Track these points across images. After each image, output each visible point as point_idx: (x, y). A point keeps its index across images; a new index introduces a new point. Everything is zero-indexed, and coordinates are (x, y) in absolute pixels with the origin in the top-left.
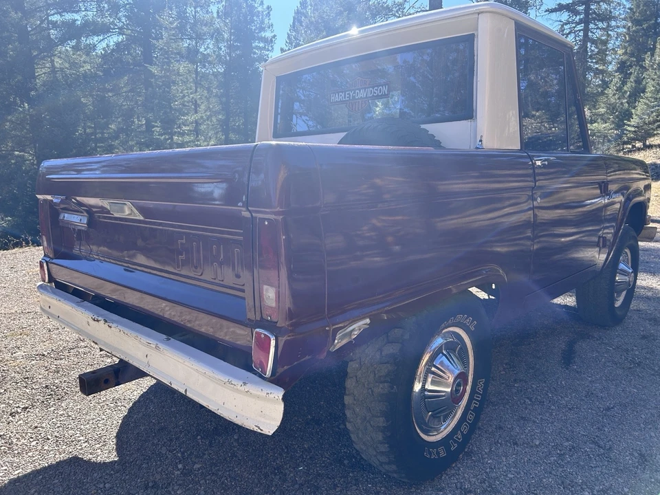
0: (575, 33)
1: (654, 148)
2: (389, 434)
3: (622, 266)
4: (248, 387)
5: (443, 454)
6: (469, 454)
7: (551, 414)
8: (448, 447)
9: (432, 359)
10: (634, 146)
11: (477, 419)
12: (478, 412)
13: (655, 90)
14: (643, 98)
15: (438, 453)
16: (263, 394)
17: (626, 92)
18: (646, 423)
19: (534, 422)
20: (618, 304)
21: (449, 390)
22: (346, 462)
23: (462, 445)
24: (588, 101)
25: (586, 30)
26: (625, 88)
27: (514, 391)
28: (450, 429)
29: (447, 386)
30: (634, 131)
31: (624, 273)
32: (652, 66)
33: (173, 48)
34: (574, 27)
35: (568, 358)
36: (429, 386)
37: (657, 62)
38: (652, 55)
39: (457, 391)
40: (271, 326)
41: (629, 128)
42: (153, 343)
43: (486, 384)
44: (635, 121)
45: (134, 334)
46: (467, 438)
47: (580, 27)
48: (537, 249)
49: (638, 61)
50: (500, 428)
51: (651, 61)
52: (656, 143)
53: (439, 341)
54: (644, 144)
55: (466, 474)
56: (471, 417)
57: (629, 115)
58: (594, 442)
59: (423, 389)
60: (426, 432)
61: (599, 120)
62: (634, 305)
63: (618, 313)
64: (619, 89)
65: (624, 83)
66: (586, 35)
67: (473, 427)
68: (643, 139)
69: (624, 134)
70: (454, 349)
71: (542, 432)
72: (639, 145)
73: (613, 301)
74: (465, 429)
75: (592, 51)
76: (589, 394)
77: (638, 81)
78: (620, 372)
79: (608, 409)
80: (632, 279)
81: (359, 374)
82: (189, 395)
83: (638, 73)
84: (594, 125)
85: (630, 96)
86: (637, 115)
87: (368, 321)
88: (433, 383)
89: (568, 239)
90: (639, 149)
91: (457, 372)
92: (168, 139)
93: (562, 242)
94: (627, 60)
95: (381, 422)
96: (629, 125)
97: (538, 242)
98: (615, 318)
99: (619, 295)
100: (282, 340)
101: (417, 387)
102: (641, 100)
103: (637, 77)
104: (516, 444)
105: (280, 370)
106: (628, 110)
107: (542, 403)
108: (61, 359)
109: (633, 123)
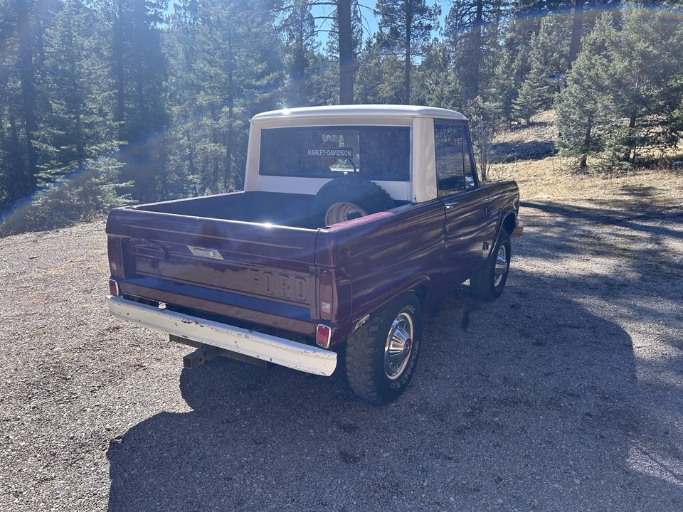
0: (469, 14)
1: (536, 126)
2: (373, 375)
3: (499, 258)
4: (317, 353)
5: (399, 386)
6: (411, 387)
7: (456, 360)
8: (401, 382)
9: (393, 332)
10: (519, 123)
11: (415, 366)
12: (415, 361)
13: (538, 72)
14: (527, 79)
15: (396, 386)
16: (327, 356)
17: (513, 70)
18: (508, 361)
19: (446, 365)
20: (497, 284)
21: (402, 349)
22: (340, 397)
23: (408, 381)
24: (481, 81)
25: (479, 12)
26: (513, 66)
27: (433, 348)
28: (401, 372)
29: (401, 347)
30: (520, 110)
31: (501, 262)
32: (536, 45)
33: (74, 20)
34: (469, 9)
35: (465, 323)
36: (391, 348)
37: (541, 42)
38: (537, 35)
39: (406, 349)
40: (327, 322)
41: (516, 107)
42: (243, 335)
43: (420, 344)
44: (520, 100)
45: (226, 330)
46: (410, 376)
47: (474, 9)
48: (448, 248)
49: (525, 39)
50: (427, 371)
51: (535, 41)
52: (538, 121)
53: (396, 322)
54: (528, 122)
55: (411, 397)
56: (412, 364)
57: (516, 95)
58: (480, 374)
59: (389, 350)
60: (391, 375)
61: (490, 98)
62: (508, 283)
63: (497, 290)
64: (508, 67)
65: (512, 61)
66: (479, 17)
67: (413, 370)
68: (527, 117)
69: (512, 112)
70: (404, 324)
71: (451, 371)
72: (523, 121)
73: (493, 282)
74: (409, 371)
75: (485, 33)
76: (478, 346)
77: (524, 60)
78: (496, 331)
79: (488, 354)
80: (506, 266)
81: (355, 344)
82: (273, 361)
83: (524, 52)
84: (486, 103)
85: (516, 74)
86: (522, 94)
87: (368, 316)
88: (394, 346)
89: (467, 237)
90: (524, 127)
91: (406, 339)
92: (74, 119)
93: (462, 241)
94: (516, 37)
95: (370, 369)
96: (516, 104)
97: (448, 243)
98: (496, 294)
99: (498, 278)
100: (334, 329)
101: (386, 349)
102: (526, 81)
103: (523, 56)
104: (437, 378)
105: (333, 344)
106: (514, 89)
107: (450, 354)
108: (98, 350)
109: (518, 102)
